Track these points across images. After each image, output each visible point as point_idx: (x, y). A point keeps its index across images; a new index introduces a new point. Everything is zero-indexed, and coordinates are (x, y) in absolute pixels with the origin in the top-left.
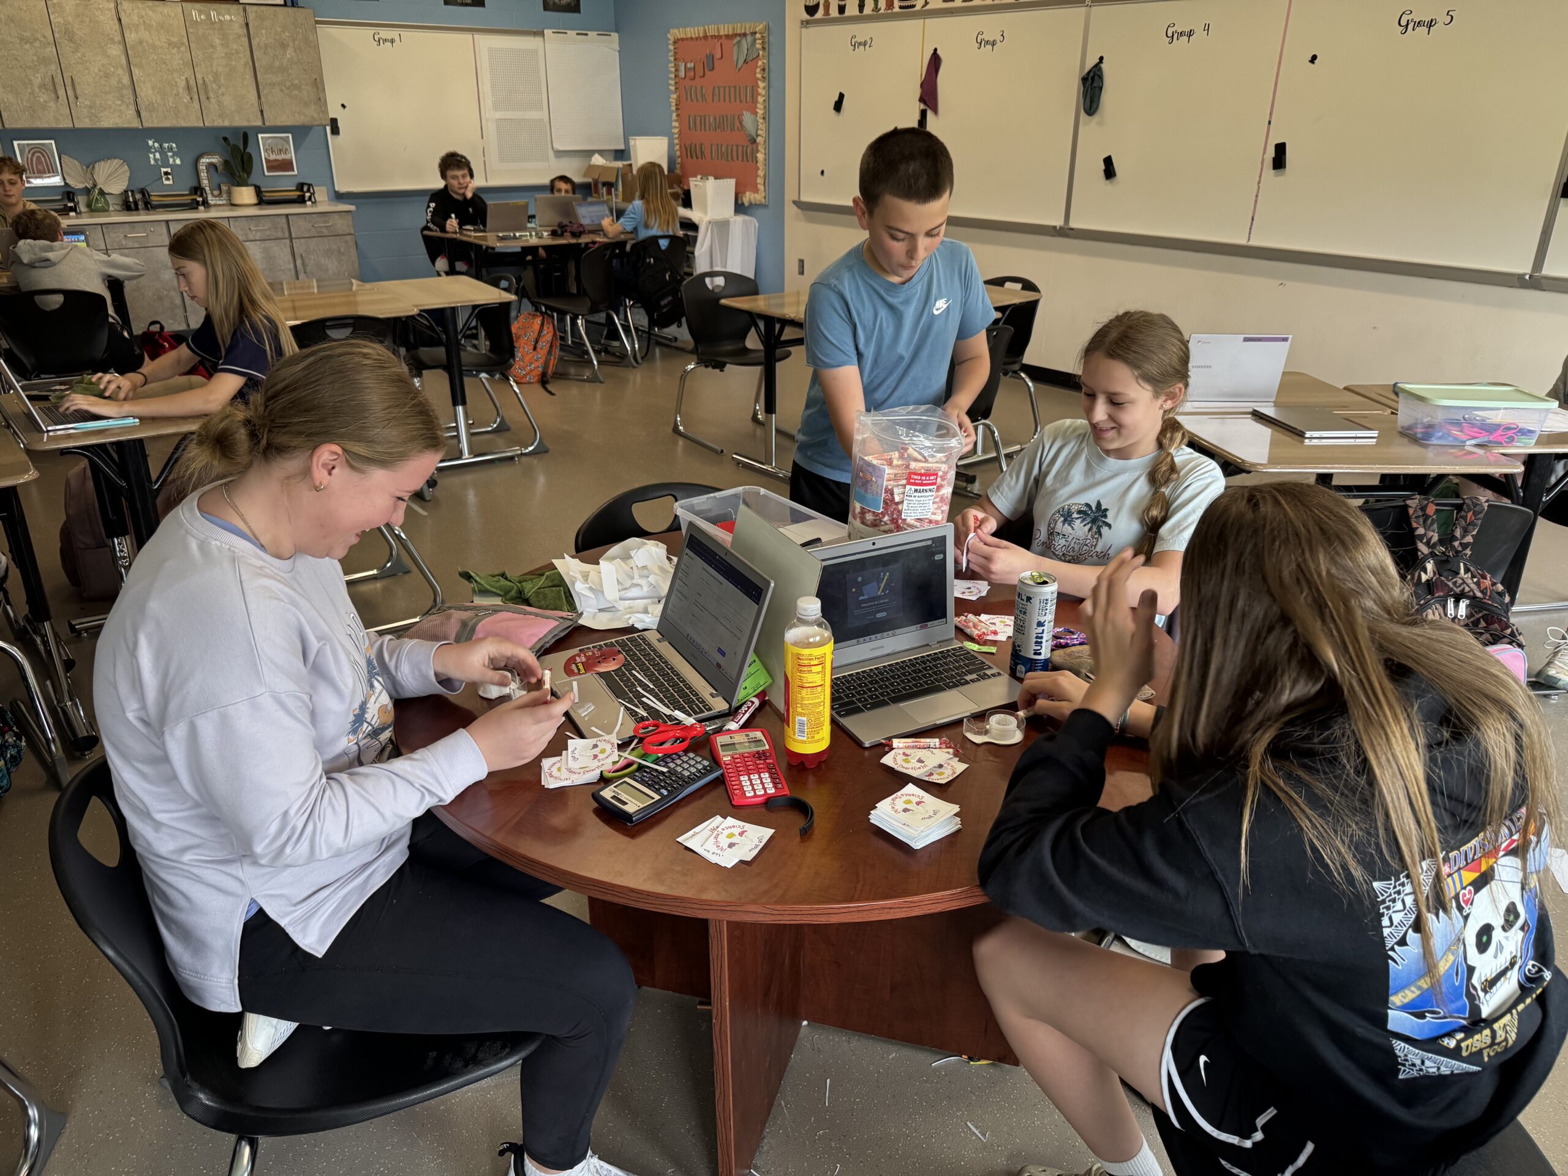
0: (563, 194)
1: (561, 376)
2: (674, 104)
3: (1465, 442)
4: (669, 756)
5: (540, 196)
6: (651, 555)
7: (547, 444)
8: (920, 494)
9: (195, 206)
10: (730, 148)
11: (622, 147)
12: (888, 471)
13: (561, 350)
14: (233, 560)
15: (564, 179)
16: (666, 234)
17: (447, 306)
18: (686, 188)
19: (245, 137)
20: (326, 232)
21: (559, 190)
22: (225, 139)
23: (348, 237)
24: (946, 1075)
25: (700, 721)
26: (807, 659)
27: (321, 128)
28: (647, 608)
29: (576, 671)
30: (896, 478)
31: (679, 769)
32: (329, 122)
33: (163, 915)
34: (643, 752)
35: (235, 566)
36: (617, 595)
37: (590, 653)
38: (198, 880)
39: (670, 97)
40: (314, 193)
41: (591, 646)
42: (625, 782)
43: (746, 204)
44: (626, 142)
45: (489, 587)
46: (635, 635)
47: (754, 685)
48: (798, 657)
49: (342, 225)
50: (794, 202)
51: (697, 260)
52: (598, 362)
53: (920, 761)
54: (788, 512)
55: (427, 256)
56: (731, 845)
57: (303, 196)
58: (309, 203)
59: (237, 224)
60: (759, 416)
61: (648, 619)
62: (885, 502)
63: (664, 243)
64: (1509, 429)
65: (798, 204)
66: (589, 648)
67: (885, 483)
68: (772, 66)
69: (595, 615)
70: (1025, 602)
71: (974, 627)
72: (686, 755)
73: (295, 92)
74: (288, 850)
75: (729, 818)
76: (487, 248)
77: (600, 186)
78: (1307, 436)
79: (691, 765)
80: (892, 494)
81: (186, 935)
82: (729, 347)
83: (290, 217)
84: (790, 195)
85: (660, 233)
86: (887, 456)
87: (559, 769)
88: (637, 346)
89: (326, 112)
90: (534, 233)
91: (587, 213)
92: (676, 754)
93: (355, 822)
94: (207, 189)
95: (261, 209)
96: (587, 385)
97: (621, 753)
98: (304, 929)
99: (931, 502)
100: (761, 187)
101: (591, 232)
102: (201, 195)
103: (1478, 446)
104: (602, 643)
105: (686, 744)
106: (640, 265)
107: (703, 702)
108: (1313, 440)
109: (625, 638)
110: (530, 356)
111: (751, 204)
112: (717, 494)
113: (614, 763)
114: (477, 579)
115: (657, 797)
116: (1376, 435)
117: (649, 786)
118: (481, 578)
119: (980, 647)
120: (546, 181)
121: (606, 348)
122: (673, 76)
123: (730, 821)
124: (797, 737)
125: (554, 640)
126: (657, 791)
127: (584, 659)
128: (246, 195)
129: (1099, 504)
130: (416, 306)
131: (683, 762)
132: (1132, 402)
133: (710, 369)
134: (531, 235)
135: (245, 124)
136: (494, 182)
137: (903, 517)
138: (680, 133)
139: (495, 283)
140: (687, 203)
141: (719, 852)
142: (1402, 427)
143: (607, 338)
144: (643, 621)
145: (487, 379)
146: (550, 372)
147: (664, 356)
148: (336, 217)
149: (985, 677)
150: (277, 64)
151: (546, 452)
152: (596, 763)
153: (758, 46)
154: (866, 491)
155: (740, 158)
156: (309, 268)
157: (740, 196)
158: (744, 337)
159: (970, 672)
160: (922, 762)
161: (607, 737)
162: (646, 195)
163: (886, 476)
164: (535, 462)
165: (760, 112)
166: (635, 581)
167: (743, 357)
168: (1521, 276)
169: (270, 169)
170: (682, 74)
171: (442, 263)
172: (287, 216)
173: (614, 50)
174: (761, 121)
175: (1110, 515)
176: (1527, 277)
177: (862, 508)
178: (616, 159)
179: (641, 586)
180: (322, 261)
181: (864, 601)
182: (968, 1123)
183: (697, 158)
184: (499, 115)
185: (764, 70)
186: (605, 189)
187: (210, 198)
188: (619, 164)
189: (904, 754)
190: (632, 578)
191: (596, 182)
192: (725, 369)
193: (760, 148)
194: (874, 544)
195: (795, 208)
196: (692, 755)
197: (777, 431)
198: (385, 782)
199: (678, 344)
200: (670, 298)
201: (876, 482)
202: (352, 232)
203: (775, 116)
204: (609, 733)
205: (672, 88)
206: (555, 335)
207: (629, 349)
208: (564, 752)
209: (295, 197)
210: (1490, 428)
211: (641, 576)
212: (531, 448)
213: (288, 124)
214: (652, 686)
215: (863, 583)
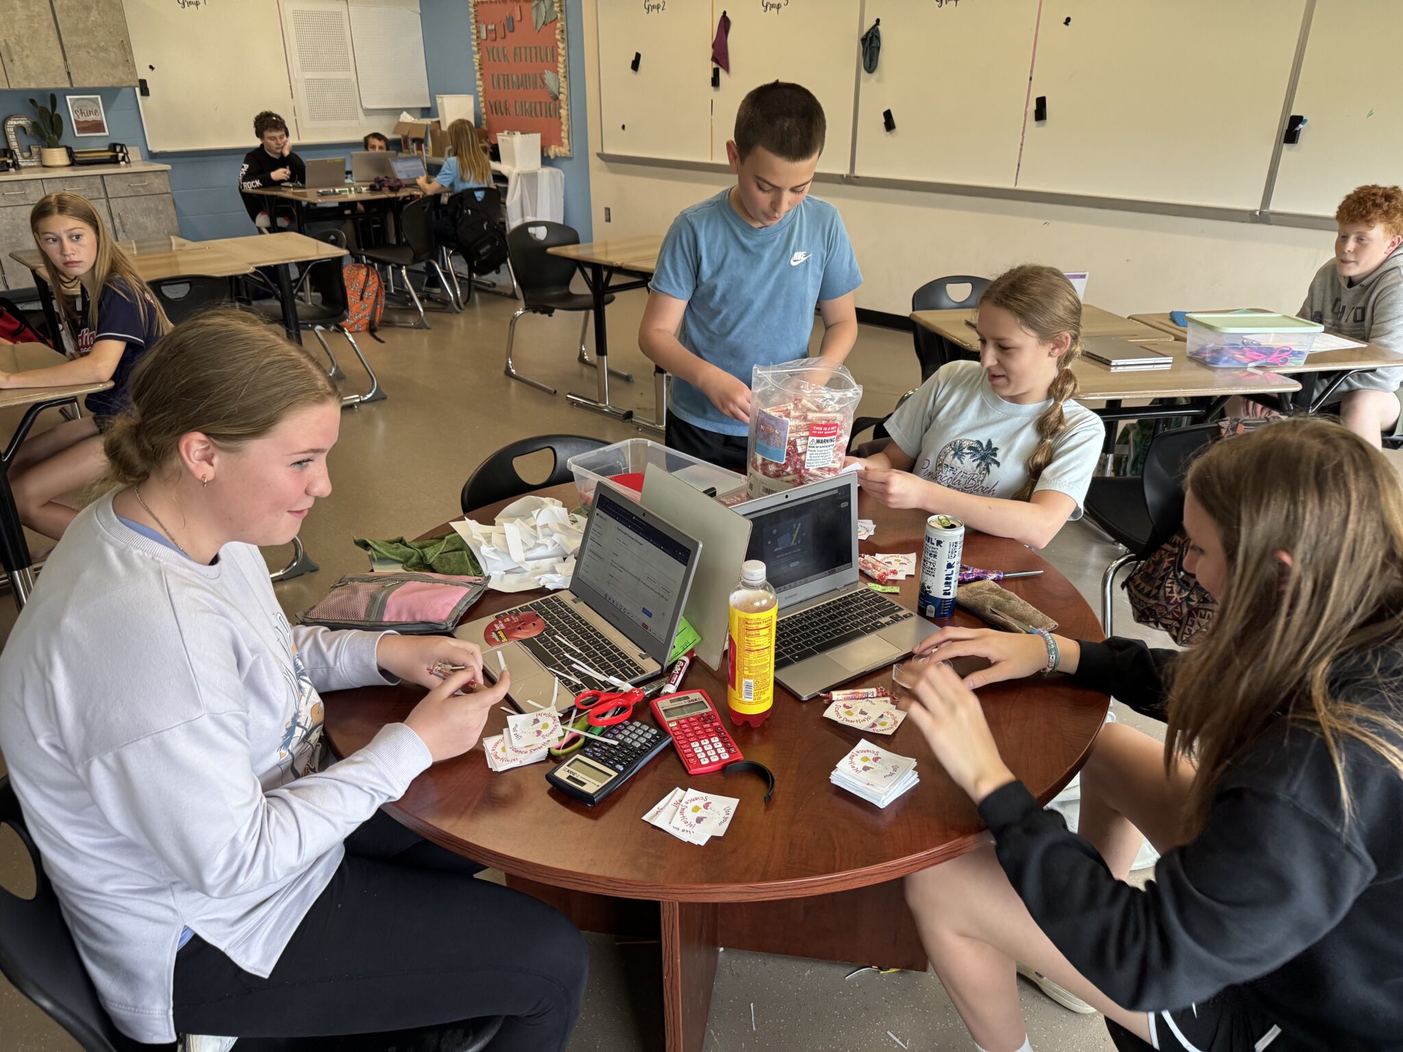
0: (377, 149)
1: (387, 323)
2: (477, 64)
3: (1247, 364)
4: (615, 727)
5: (355, 152)
6: (553, 513)
7: (384, 391)
8: (821, 445)
9: (6, 168)
10: (533, 105)
11: (428, 105)
12: (791, 423)
13: (387, 299)
14: (159, 573)
15: (377, 136)
16: (482, 186)
17: (281, 262)
18: (493, 142)
19: (53, 100)
20: (142, 191)
21: (374, 147)
22: (32, 101)
23: (166, 196)
24: (860, 986)
25: (636, 685)
26: (755, 623)
27: (130, 89)
28: (554, 567)
29: (498, 640)
30: (797, 429)
31: (629, 741)
32: (138, 84)
33: (89, 950)
34: (586, 723)
35: (162, 578)
36: (522, 557)
37: (508, 620)
38: (126, 911)
39: (473, 58)
40: (127, 154)
41: (506, 611)
42: (577, 759)
43: (552, 157)
44: (433, 99)
45: (388, 555)
46: (549, 597)
47: (683, 644)
48: (746, 622)
49: (159, 184)
50: (598, 155)
51: (508, 209)
52: (424, 309)
53: (862, 713)
54: (664, 458)
55: (247, 212)
56: (699, 820)
57: (117, 157)
58: (123, 163)
59: (50, 185)
60: (586, 357)
61: (559, 578)
62: (788, 454)
63: (479, 195)
64: (1283, 351)
65: (602, 156)
66: (504, 614)
67: (788, 435)
68: (570, 28)
69: (502, 578)
70: (935, 546)
71: (874, 568)
72: (631, 724)
73: (102, 55)
74: (241, 880)
75: (689, 790)
76: (309, 204)
77: (410, 142)
78: (1113, 364)
79: (638, 734)
80: (795, 446)
81: (115, 966)
82: (554, 292)
83: (105, 178)
84: (593, 148)
85: (476, 186)
86: (783, 407)
87: (504, 749)
88: (459, 292)
89: (134, 73)
90: (353, 189)
91: (405, 168)
92: (621, 724)
93: (307, 839)
94: (17, 151)
95: (74, 170)
96: (414, 331)
97: (564, 727)
98: (246, 950)
99: (832, 453)
100: (565, 141)
101: (407, 186)
102: (11, 157)
103: (1258, 367)
104: (517, 608)
105: (628, 713)
106: (457, 216)
107: (634, 664)
108: (1119, 368)
109: (539, 600)
110: (357, 306)
111: (556, 157)
112: (607, 448)
113: (561, 738)
114: (376, 547)
115: (614, 774)
116: (1171, 361)
117: (603, 763)
118: (379, 546)
119: (884, 587)
120: (360, 138)
121: (429, 295)
122: (475, 37)
123: (692, 793)
124: (743, 699)
125: (467, 608)
126: (613, 767)
127: (503, 626)
128: (57, 156)
129: (989, 443)
130: (251, 264)
131: (631, 732)
132: (1018, 348)
133: (538, 315)
134: (350, 191)
135: (53, 86)
136: (306, 140)
137: (806, 467)
138: (485, 90)
139: (324, 238)
140: (496, 156)
141: (688, 828)
142: (1191, 353)
143: (427, 285)
144: (553, 582)
145: (321, 331)
146: (377, 320)
147: (484, 302)
148: (152, 176)
149: (896, 619)
150: (81, 26)
151: (384, 398)
152: (540, 741)
153: (556, 9)
154: (768, 443)
155: (544, 114)
156: (127, 227)
157: (545, 149)
158: (567, 283)
159: (883, 615)
160: (865, 714)
161: (546, 711)
162: (459, 151)
163: (789, 428)
164: (374, 409)
165: (561, 71)
166: (539, 542)
167: (569, 302)
168: (1252, 213)
169: (80, 130)
170: (484, 35)
171: (262, 220)
172: (102, 176)
173: (416, 12)
174: (562, 79)
175: (1000, 454)
176: (1258, 213)
177: (764, 460)
178: (423, 116)
179: (547, 546)
180: (141, 220)
181: (778, 553)
182: (888, 1032)
183: (502, 114)
184: (308, 75)
185: (562, 31)
186: (415, 145)
187: (20, 159)
188: (427, 121)
189: (845, 706)
190: (536, 538)
191: (406, 138)
192: (553, 314)
193: (562, 104)
194: (787, 497)
195: (598, 160)
196: (637, 724)
197: (610, 372)
198: (333, 792)
199: (496, 289)
200: (488, 247)
201: (779, 435)
202: (170, 191)
203: (575, 75)
204: (548, 706)
205: (475, 49)
206: (380, 285)
207: (452, 295)
208: (505, 730)
209: (108, 157)
210: (1269, 351)
211: (545, 536)
212: (369, 396)
213: (97, 85)
214: (579, 651)
215: (778, 535)
